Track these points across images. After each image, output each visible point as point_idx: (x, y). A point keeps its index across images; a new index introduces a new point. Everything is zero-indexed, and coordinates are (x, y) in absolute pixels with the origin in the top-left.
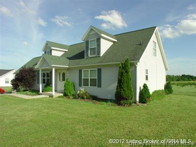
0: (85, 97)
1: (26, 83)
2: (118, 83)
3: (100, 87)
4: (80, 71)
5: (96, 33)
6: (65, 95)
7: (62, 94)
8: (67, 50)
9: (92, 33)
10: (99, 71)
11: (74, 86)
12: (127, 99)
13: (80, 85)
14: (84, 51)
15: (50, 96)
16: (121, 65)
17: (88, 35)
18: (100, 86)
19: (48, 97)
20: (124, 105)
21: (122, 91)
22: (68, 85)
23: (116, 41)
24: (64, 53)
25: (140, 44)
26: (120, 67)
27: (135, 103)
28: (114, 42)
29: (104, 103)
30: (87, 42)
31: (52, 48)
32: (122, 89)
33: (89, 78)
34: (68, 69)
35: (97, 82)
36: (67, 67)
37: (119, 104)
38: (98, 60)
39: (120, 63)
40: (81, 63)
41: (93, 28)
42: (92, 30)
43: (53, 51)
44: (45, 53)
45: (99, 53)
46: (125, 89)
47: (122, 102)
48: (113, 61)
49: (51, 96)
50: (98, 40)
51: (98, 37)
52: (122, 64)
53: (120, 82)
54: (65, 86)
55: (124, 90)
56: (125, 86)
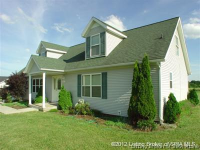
0: (85, 112)
1: (17, 92)
2: (133, 93)
3: (106, 98)
4: (79, 77)
5: (101, 26)
6: (60, 108)
7: (56, 107)
8: (66, 52)
9: (95, 26)
10: (104, 75)
11: (71, 97)
12: (147, 119)
13: (79, 95)
14: (84, 52)
15: (39, 110)
16: (136, 66)
17: (90, 30)
18: (105, 96)
19: (38, 110)
20: (144, 129)
21: (139, 106)
22: (63, 95)
23: (126, 37)
24: (62, 55)
25: (161, 38)
26: (135, 70)
27: (158, 122)
28: (124, 38)
29: (111, 123)
30: (88, 39)
31: (47, 49)
32: (139, 103)
33: (91, 86)
34: (65, 74)
35: (101, 92)
36: (63, 71)
37: (135, 127)
38: (102, 61)
39: (134, 63)
40: (81, 65)
41: (95, 20)
42: (94, 22)
43: (48, 53)
44: (40, 55)
45: (104, 52)
46: (143, 102)
47: (140, 123)
48: (124, 62)
49: (41, 110)
50: (103, 35)
51: (102, 31)
52: (138, 65)
53: (135, 91)
54: (59, 96)
55: (142, 105)
56: (143, 98)
